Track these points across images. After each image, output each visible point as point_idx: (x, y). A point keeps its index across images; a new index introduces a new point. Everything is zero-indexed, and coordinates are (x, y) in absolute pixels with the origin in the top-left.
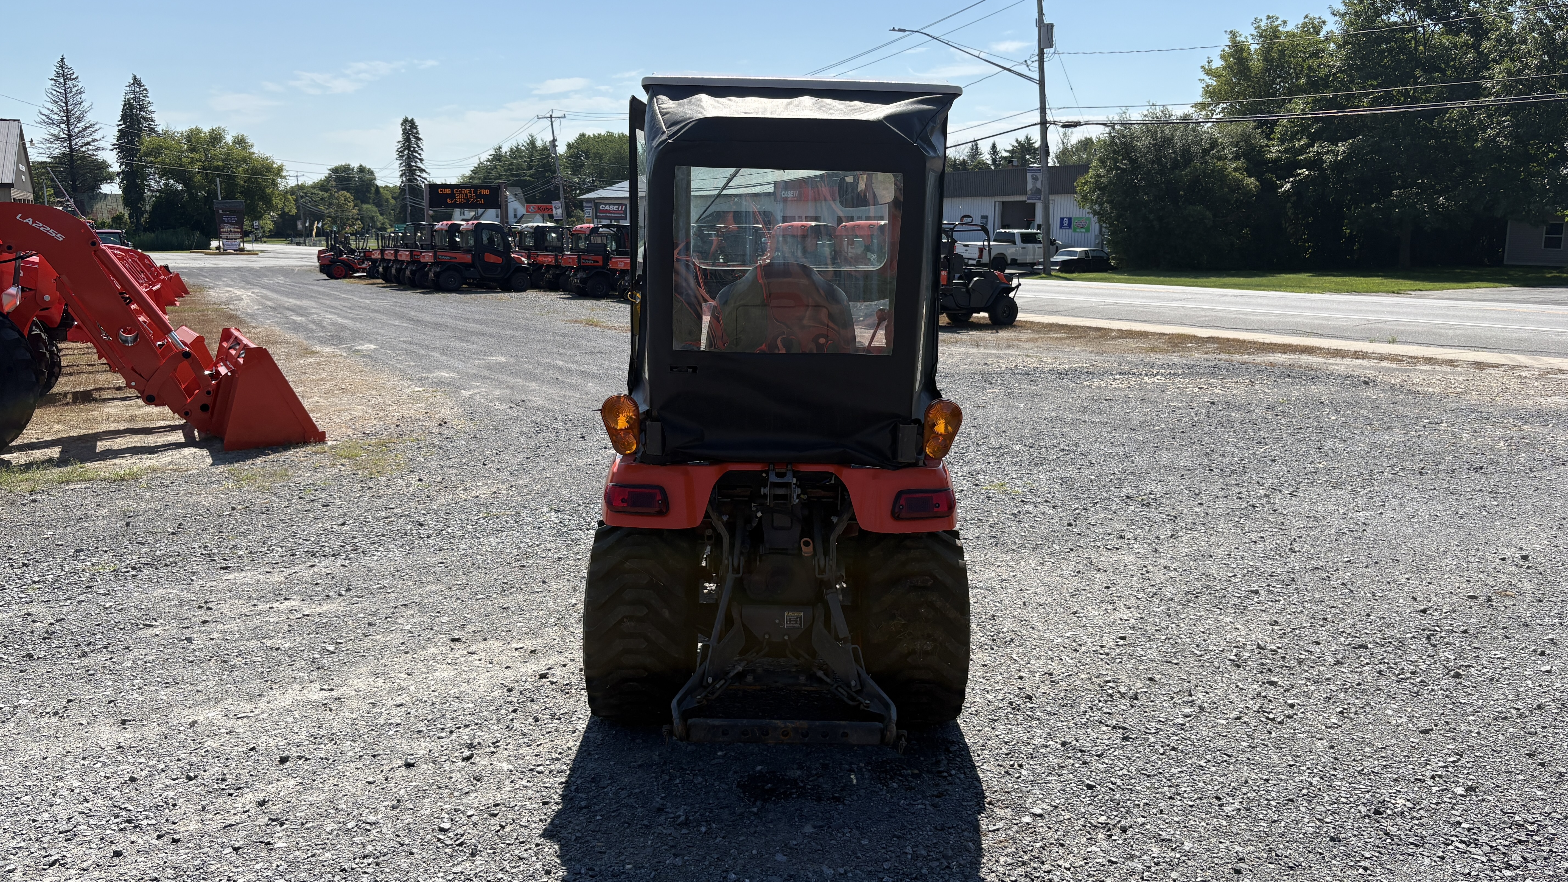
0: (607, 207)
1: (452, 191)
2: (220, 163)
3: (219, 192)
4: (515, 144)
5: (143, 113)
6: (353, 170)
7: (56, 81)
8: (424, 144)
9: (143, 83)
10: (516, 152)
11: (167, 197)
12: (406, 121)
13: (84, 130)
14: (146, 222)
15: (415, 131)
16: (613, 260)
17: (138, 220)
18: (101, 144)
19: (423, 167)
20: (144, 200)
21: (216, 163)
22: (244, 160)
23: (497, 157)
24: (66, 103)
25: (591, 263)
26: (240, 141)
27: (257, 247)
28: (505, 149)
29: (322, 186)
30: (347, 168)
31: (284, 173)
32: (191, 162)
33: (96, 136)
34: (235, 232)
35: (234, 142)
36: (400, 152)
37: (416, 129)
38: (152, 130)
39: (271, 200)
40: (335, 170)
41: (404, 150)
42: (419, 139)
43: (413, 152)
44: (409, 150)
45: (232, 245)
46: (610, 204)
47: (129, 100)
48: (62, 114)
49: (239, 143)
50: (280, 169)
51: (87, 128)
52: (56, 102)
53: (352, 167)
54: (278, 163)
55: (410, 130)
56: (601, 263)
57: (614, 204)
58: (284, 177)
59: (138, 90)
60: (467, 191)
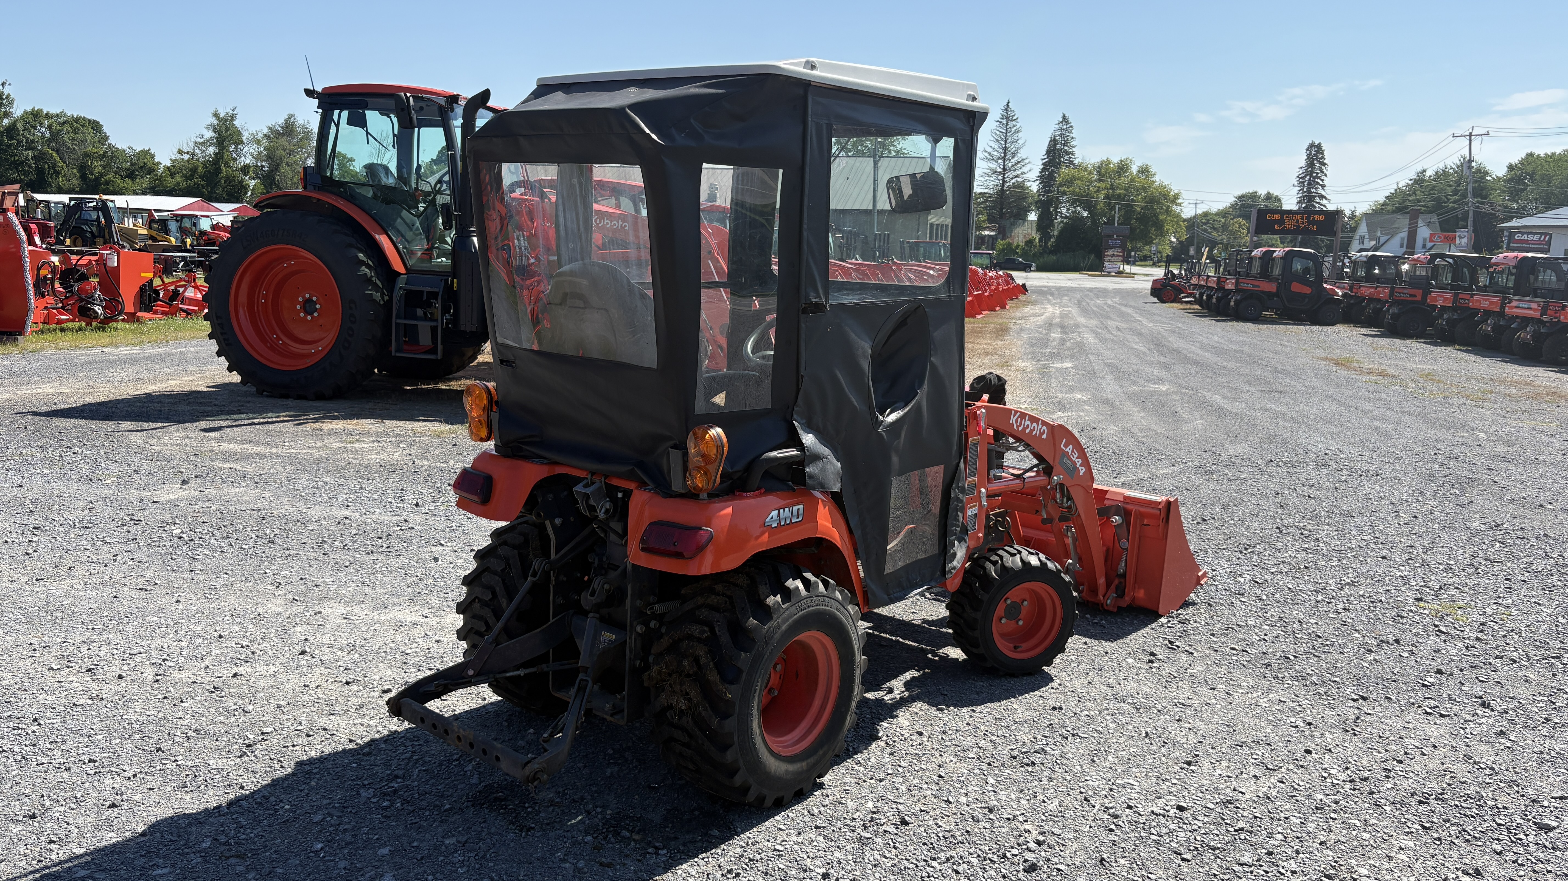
0: (1525, 237)
1: (1282, 217)
2: (1122, 192)
3: (1117, 219)
4: (1442, 166)
5: (1066, 148)
6: (1259, 197)
7: (1000, 122)
8: (1328, 171)
9: (1070, 120)
10: (1441, 176)
11: (1075, 222)
12: (1312, 145)
13: (1016, 164)
14: (1052, 246)
15: (1320, 156)
16: (1433, 295)
17: (1046, 243)
18: (1027, 176)
19: (1323, 193)
20: (1053, 226)
21: (1118, 191)
22: (1144, 189)
23: (1419, 180)
24: (1006, 142)
25: (1406, 297)
26: (1144, 171)
27: (1134, 269)
28: (1429, 173)
29: (1223, 214)
30: (1254, 196)
31: (1179, 201)
32: (1098, 191)
33: (1025, 169)
34: (1118, 256)
35: (1139, 172)
36: (1301, 180)
37: (1323, 153)
38: (1071, 162)
39: (1163, 226)
40: (1241, 198)
41: (1305, 176)
42: (1325, 164)
43: (1315, 178)
44: (1311, 175)
45: (1114, 268)
46: (1528, 233)
47: (1055, 136)
48: (1001, 150)
49: (1143, 172)
50: (1177, 196)
51: (1019, 162)
52: (998, 141)
53: (1259, 194)
54: (1175, 190)
55: (1315, 154)
56: (1419, 298)
57: (1535, 233)
58: (1179, 205)
59: (1065, 127)
60: (1299, 217)
